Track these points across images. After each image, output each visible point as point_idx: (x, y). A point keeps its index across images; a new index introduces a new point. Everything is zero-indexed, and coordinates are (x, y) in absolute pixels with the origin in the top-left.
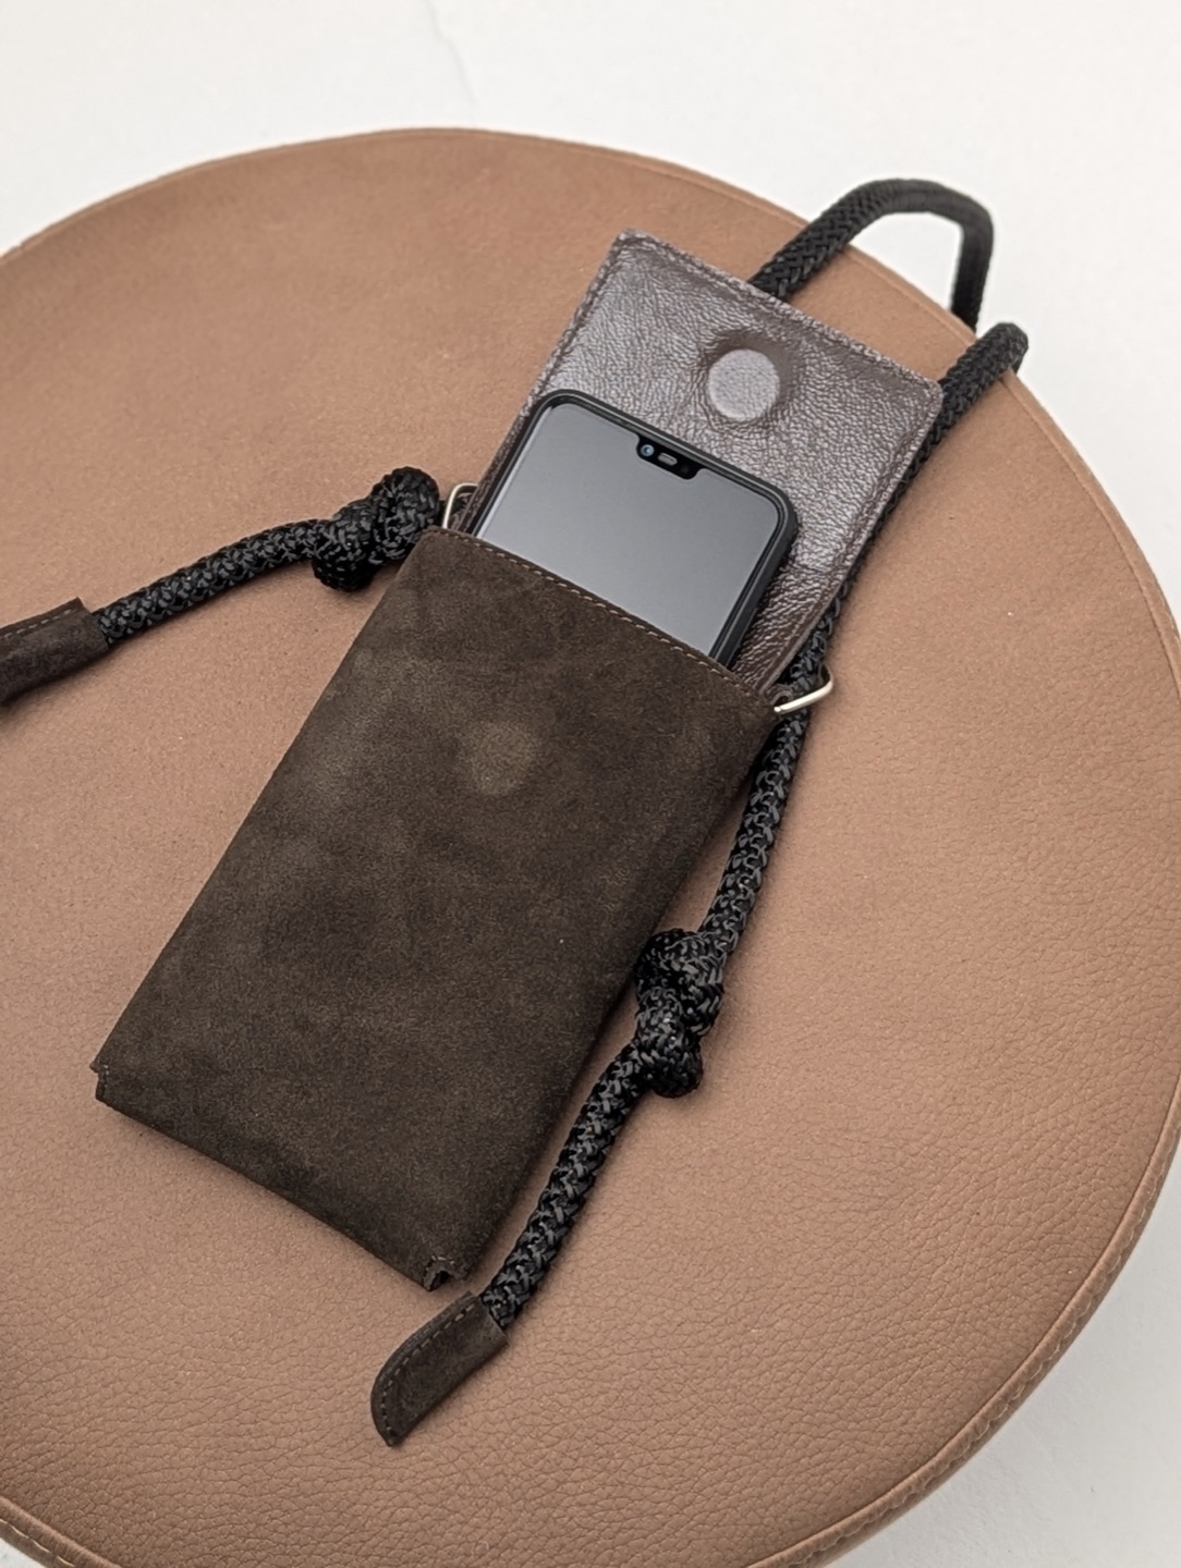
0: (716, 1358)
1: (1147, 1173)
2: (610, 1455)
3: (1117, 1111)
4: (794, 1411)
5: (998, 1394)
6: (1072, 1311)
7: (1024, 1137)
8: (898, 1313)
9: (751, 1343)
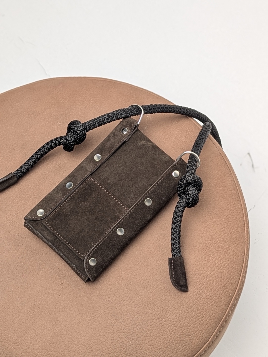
0: (157, 327)
1: (242, 270)
2: (137, 353)
3: (233, 257)
4: (176, 336)
5: (220, 324)
6: (232, 303)
7: (214, 266)
8: (195, 310)
9: (163, 322)
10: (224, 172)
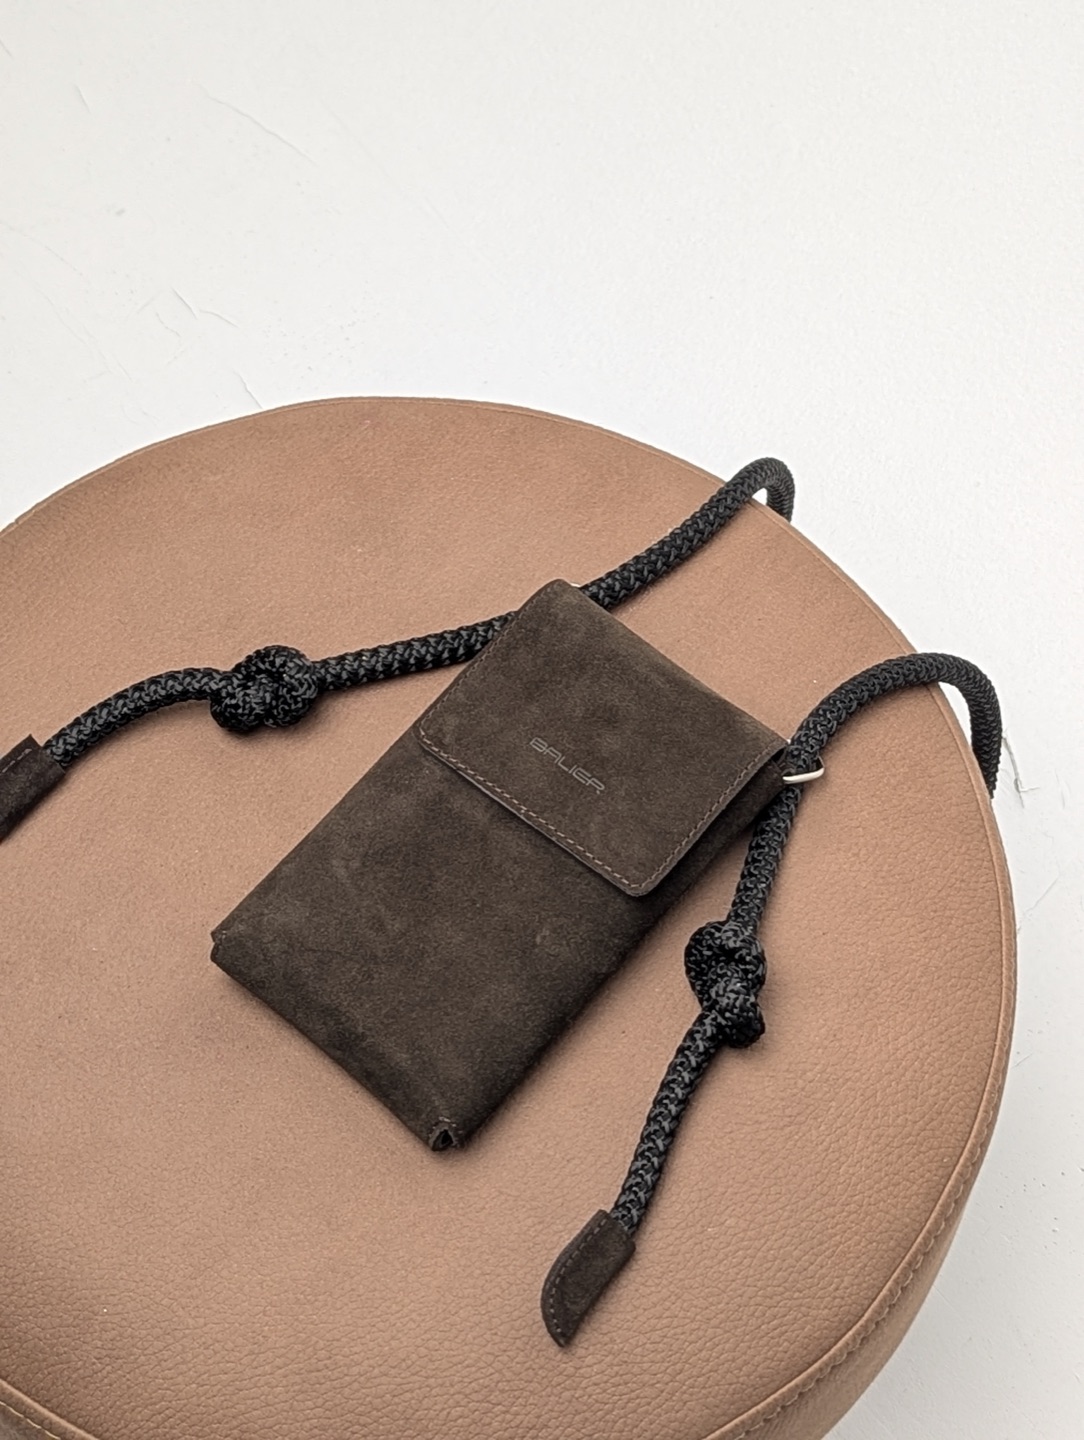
0: (684, 1254)
1: (990, 1081)
2: (612, 1341)
3: (959, 1033)
4: (751, 1288)
5: (904, 1261)
6: (950, 1192)
7: (892, 1059)
8: (818, 1203)
9: (708, 1239)
10: (933, 741)
